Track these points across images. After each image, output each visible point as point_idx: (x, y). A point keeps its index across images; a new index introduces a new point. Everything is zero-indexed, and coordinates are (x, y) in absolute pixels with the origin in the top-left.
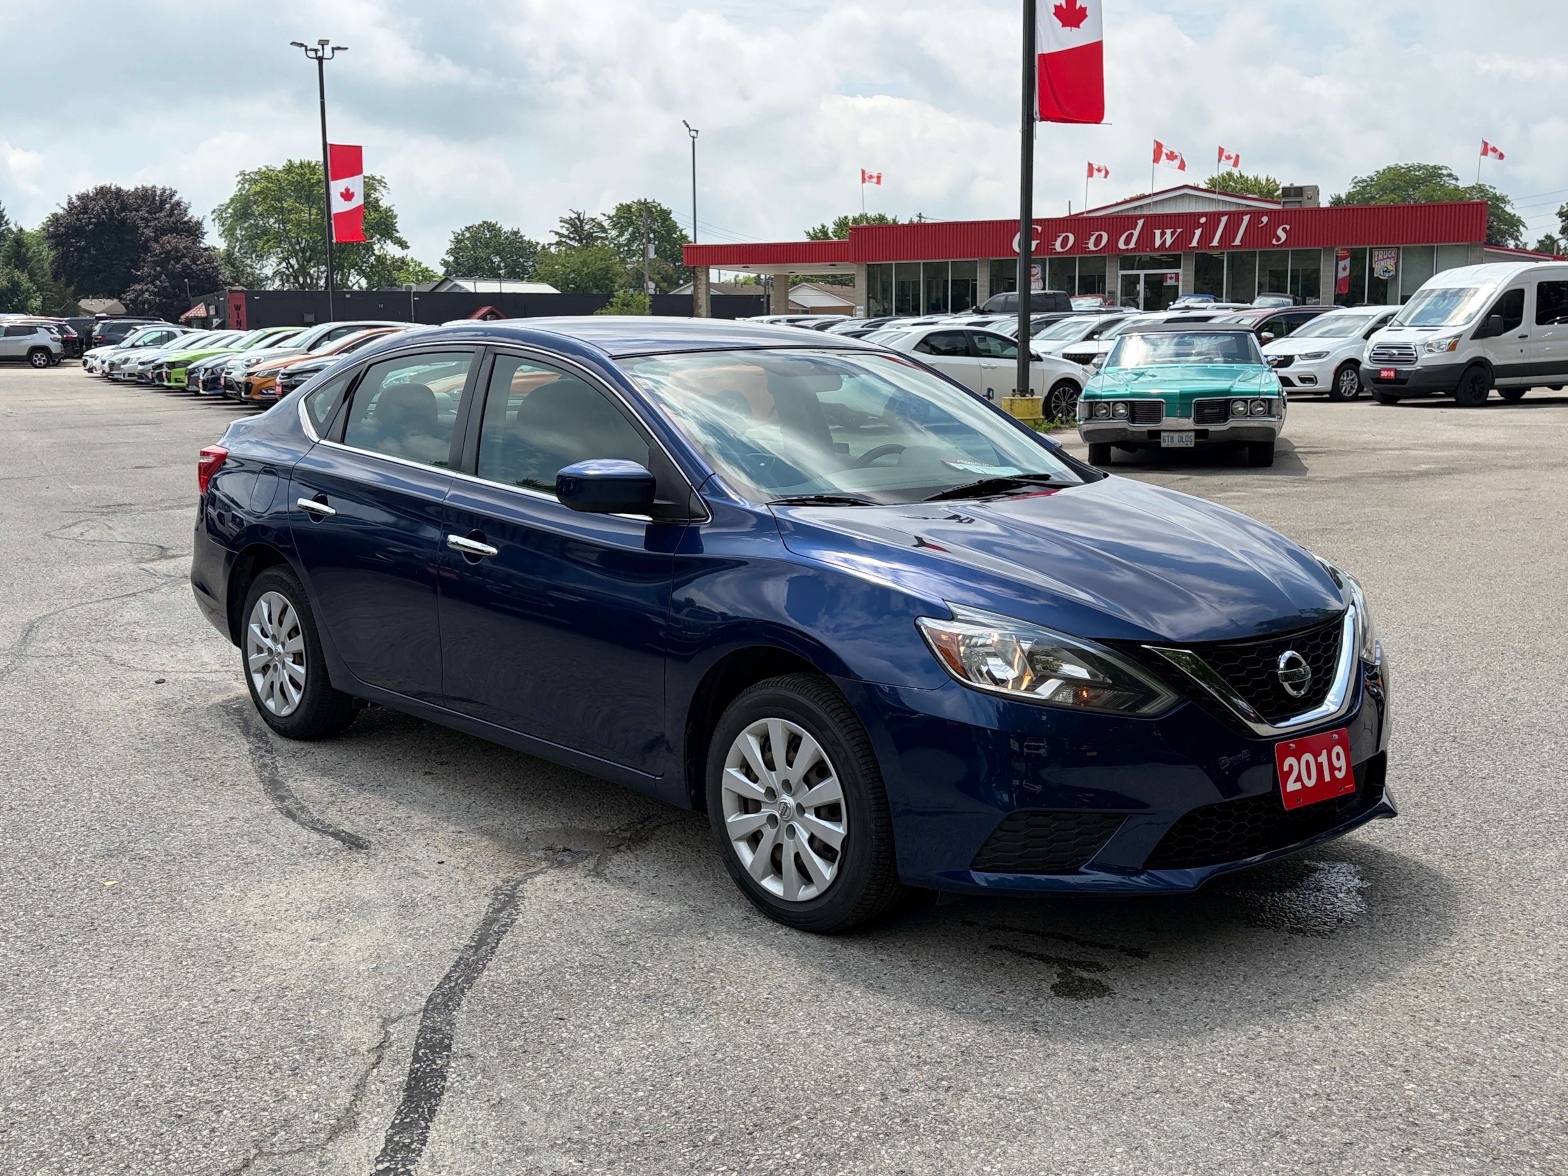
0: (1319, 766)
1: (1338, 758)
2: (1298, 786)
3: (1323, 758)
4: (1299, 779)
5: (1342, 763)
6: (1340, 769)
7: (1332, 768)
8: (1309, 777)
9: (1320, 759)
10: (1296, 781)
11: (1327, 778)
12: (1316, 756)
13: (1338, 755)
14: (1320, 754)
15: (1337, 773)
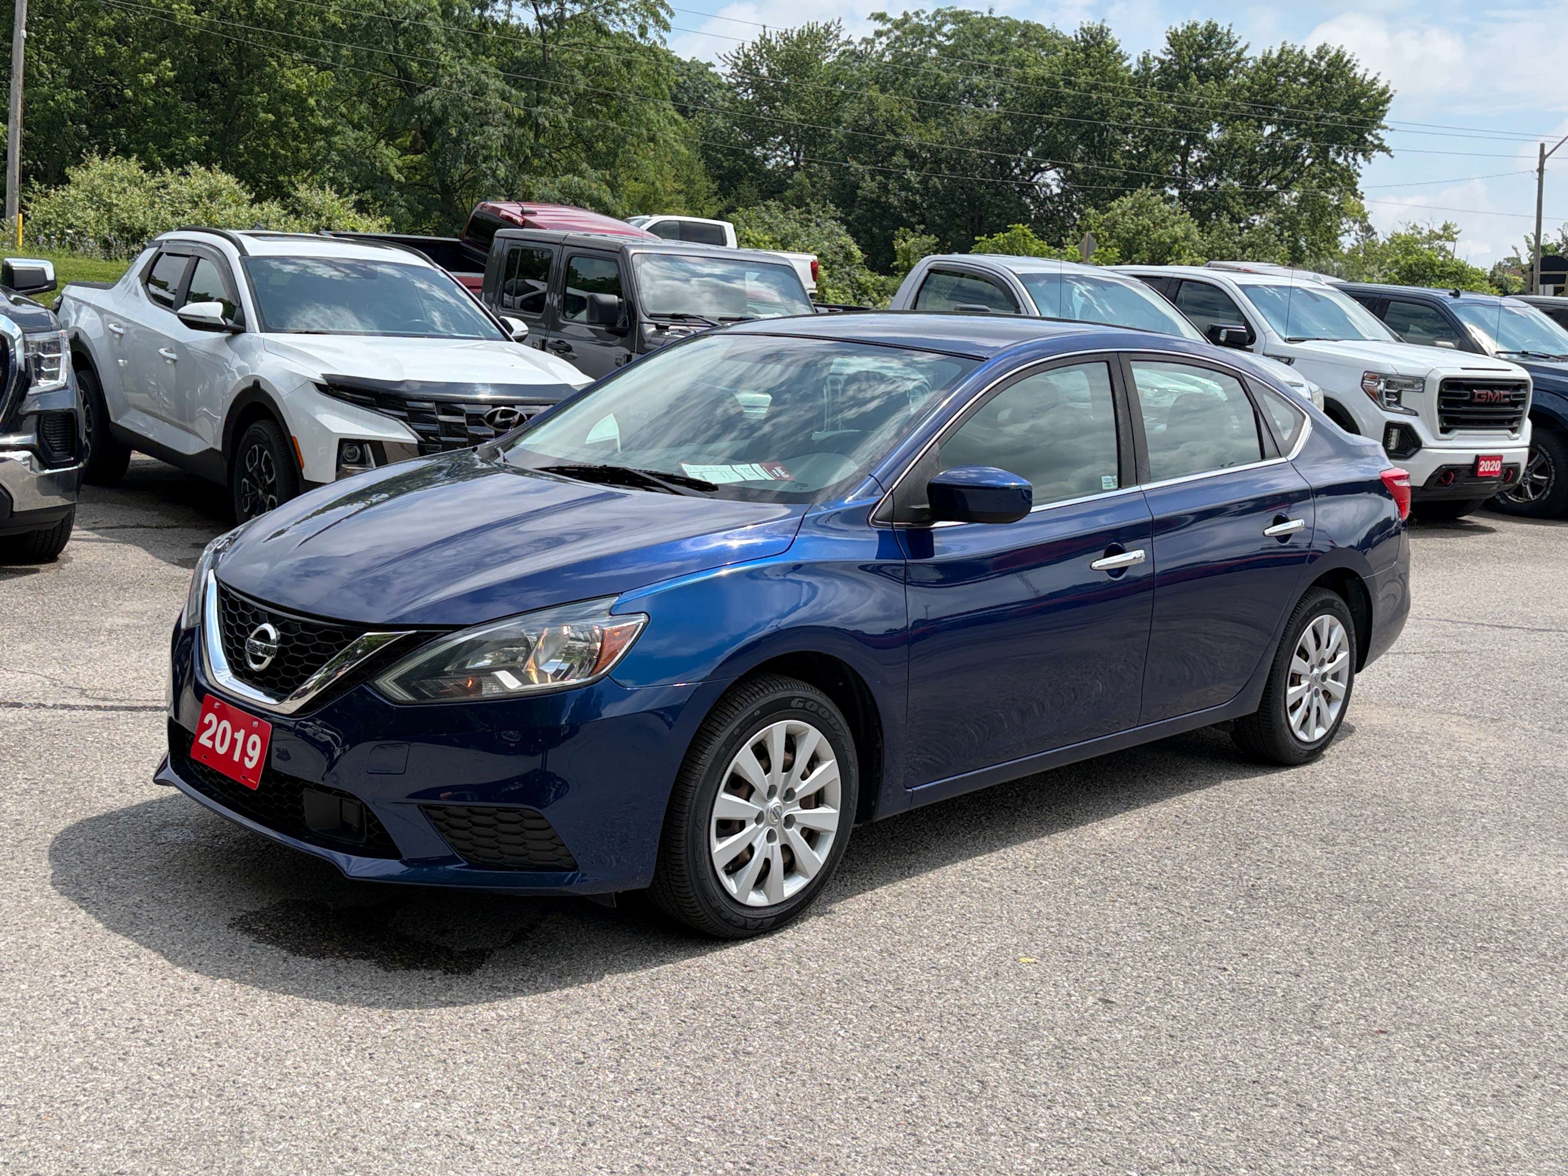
0: (234, 742)
1: (254, 747)
2: (209, 744)
3: (240, 736)
4: (212, 738)
5: (256, 754)
6: (251, 759)
7: (244, 752)
8: (222, 743)
9: (237, 735)
10: (209, 738)
11: (236, 758)
12: (235, 729)
13: (254, 745)
14: (238, 731)
15: (246, 759)
